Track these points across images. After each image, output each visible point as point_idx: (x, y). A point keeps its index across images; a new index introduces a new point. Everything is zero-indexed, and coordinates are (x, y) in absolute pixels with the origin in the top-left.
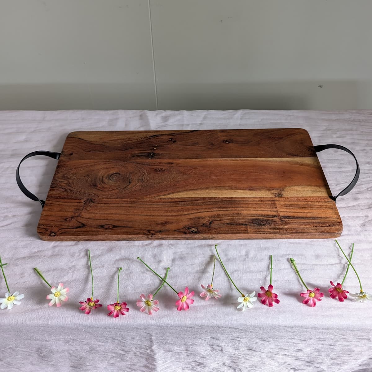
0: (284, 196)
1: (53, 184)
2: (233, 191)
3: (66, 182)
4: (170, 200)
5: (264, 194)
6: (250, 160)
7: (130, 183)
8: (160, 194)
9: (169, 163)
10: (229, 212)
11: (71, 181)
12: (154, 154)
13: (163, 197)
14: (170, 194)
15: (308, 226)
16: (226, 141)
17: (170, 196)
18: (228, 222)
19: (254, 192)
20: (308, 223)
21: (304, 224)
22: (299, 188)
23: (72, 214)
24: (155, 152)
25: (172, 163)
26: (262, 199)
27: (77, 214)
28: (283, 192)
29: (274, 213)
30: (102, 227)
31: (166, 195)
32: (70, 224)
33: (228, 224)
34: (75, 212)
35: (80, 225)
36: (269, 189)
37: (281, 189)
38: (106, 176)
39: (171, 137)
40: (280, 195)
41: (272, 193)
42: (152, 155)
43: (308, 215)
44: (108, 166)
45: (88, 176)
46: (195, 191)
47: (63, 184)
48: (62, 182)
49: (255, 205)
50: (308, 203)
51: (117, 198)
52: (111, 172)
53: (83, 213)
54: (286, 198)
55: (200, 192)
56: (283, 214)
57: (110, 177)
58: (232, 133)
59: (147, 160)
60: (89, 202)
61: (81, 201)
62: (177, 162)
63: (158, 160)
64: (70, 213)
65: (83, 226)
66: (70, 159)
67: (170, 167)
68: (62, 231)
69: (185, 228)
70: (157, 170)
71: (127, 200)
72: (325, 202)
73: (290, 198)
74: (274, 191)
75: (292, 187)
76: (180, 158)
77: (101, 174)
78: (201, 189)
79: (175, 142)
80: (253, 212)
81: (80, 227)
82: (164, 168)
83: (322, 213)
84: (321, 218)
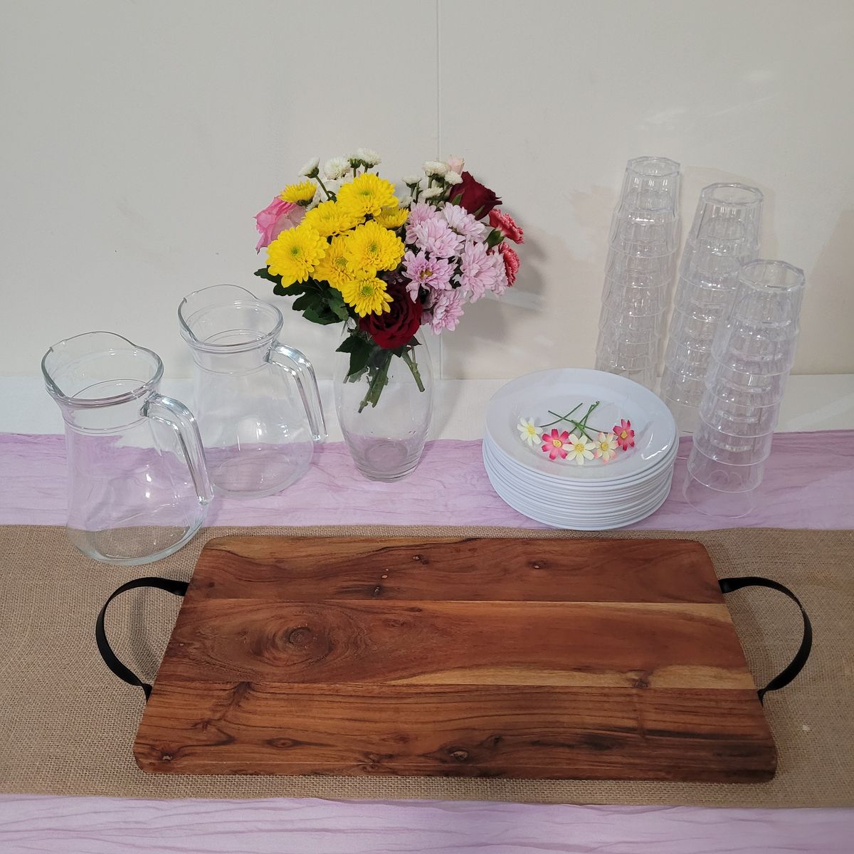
0: (653, 686)
1: (172, 649)
2: (545, 673)
3: (198, 645)
4: (413, 690)
5: (608, 680)
6: (583, 607)
7: (330, 650)
8: (393, 675)
9: (412, 610)
10: (536, 718)
11: (208, 643)
12: (381, 588)
13: (400, 682)
14: (414, 675)
15: (703, 754)
16: (535, 564)
17: (414, 681)
18: (535, 738)
19: (589, 676)
20: (703, 747)
21: (693, 747)
22: (685, 671)
23: (208, 715)
24: (385, 585)
25: (420, 610)
26: (606, 691)
27: (218, 715)
28: (650, 678)
29: (631, 724)
30: (271, 743)
31: (404, 677)
32: (203, 736)
33: (534, 743)
34: (214, 711)
35: (224, 738)
36: (621, 671)
37: (648, 670)
38: (280, 633)
39: (418, 552)
40: (642, 684)
41: (628, 680)
42: (377, 591)
43: (705, 729)
44: (285, 612)
45: (245, 633)
46: (467, 672)
47: (191, 650)
48: (190, 644)
49: (590, 705)
50: (702, 703)
51: (303, 683)
52: (292, 625)
53: (231, 713)
54: (655, 691)
55: (477, 672)
56: (650, 725)
57: (289, 636)
58: (547, 548)
59: (367, 602)
60: (244, 689)
61: (228, 686)
62: (428, 606)
63: (390, 603)
64: (204, 709)
65: (230, 740)
66: (208, 596)
67: (414, 617)
68: (187, 750)
69: (441, 749)
70: (387, 623)
71: (324, 686)
72: (740, 702)
73: (666, 691)
74: (632, 675)
75: (670, 668)
76: (436, 598)
77: (271, 628)
78: (478, 666)
79: (426, 562)
80: (591, 719)
81: (224, 743)
82: (401, 619)
83: (732, 725)
84: (731, 737)
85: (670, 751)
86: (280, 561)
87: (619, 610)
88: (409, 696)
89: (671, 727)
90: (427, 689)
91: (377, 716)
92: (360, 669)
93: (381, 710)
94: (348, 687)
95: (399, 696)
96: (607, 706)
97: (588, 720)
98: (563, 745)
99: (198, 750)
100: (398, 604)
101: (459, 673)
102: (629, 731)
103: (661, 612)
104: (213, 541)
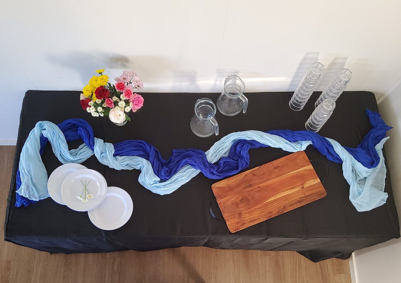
1: (223, 212)
5: (297, 189)
6: (287, 175)
7: (249, 201)
8: (262, 202)
9: (259, 187)
10: (289, 201)
11: (228, 208)
12: (250, 184)
13: (264, 203)
14: (266, 200)
15: (316, 197)
17: (267, 202)
19: (294, 189)
20: (315, 196)
21: (314, 196)
22: (308, 182)
25: (260, 187)
26: (298, 191)
28: (304, 186)
29: (304, 196)
30: (251, 222)
32: (240, 225)
33: (290, 205)
34: (238, 220)
36: (299, 186)
37: (303, 184)
39: (252, 173)
40: (303, 188)
41: (300, 188)
42: (250, 186)
43: (315, 192)
44: (237, 197)
45: (233, 204)
46: (274, 197)
47: (226, 211)
48: (225, 210)
49: (296, 195)
50: (313, 188)
51: (249, 209)
52: (240, 199)
53: (241, 219)
54: (305, 188)
55: (276, 196)
56: (306, 195)
57: (241, 201)
58: (276, 163)
59: (250, 189)
60: (240, 214)
61: (237, 215)
62: (261, 185)
63: (254, 187)
64: (236, 220)
65: (244, 224)
66: (220, 199)
67: (260, 189)
69: (277, 212)
70: (256, 192)
71: (253, 208)
72: (319, 185)
73: (307, 187)
74: (301, 186)
75: (306, 183)
76: (262, 183)
77: (237, 200)
78: (276, 195)
79: (255, 175)
80: (297, 197)
82: (258, 190)
83: (319, 190)
84: (319, 192)
85: (311, 198)
86: (228, 185)
87: (294, 173)
88: (267, 205)
89: (310, 194)
91: (264, 210)
92: (257, 203)
93: (264, 209)
94: (257, 207)
95: (266, 206)
96: (299, 194)
97: (297, 198)
98: (295, 204)
99: (240, 227)
100: (256, 187)
101: (273, 197)
102: (304, 197)
103: (301, 171)
104: (213, 185)
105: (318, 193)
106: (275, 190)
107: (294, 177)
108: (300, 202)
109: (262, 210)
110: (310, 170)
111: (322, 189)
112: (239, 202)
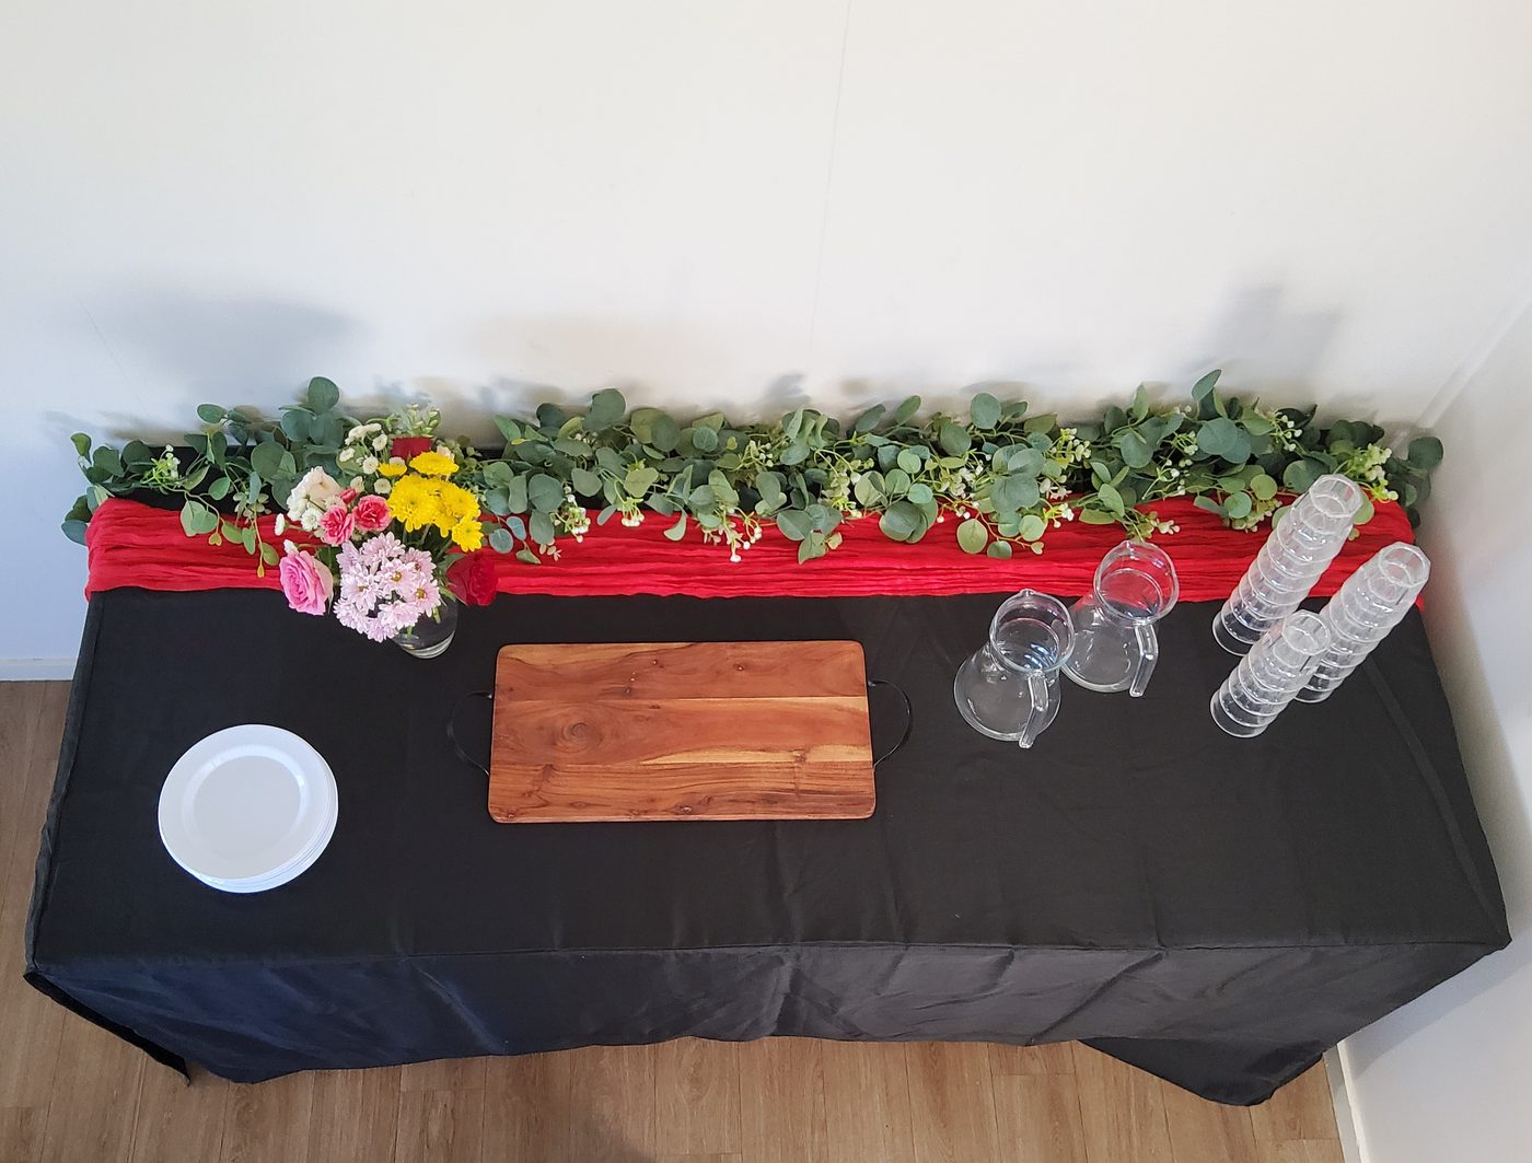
0: (808, 761)
1: (497, 741)
2: (741, 753)
3: (512, 738)
4: (657, 768)
5: (781, 757)
6: (767, 702)
7: (601, 740)
8: (644, 758)
9: (653, 707)
10: (734, 785)
11: (519, 736)
12: (631, 689)
13: (648, 762)
14: (656, 758)
17: (659, 761)
18: (731, 798)
19: (769, 754)
20: (832, 800)
21: (826, 800)
22: (829, 749)
23: (530, 787)
24: (634, 687)
25: (658, 708)
26: (778, 766)
27: (536, 788)
28: (808, 755)
29: (792, 786)
30: (572, 805)
31: (651, 759)
32: (530, 802)
33: (731, 801)
34: (533, 785)
35: (543, 803)
36: (789, 750)
37: (806, 750)
39: (654, 657)
40: (802, 760)
41: (793, 757)
42: (628, 693)
43: (834, 789)
44: (566, 711)
45: (542, 728)
46: (691, 754)
47: (510, 743)
48: (507, 738)
49: (768, 775)
50: (837, 772)
51: (587, 764)
52: (573, 722)
53: (545, 786)
54: (809, 764)
55: (698, 754)
56: (802, 787)
57: (572, 729)
58: (749, 651)
59: (622, 702)
60: (550, 769)
61: (539, 768)
62: (665, 704)
63: (638, 702)
64: (526, 785)
65: (547, 804)
66: (511, 699)
67: (656, 713)
68: (522, 811)
69: (676, 806)
70: (637, 719)
71: (600, 766)
72: (861, 770)
73: (816, 764)
74: (797, 754)
75: (821, 747)
76: (670, 697)
77: (559, 724)
78: (698, 750)
79: (662, 667)
80: (765, 784)
81: (544, 806)
82: (647, 715)
83: (852, 785)
84: (850, 793)
85: (813, 803)
86: (556, 667)
87: (797, 704)
88: (655, 772)
89: (815, 788)
90: (666, 767)
91: (635, 786)
92: (623, 753)
93: (637, 782)
94: (617, 766)
95: (647, 773)
96: (778, 775)
98: (748, 802)
99: (529, 810)
100: (645, 702)
101: (686, 755)
102: (792, 790)
103: (821, 705)
104: (504, 649)
105: (846, 793)
106: (703, 732)
107: (786, 716)
108: (769, 800)
109: (630, 782)
110: (854, 712)
111: (867, 787)
112: (566, 729)
